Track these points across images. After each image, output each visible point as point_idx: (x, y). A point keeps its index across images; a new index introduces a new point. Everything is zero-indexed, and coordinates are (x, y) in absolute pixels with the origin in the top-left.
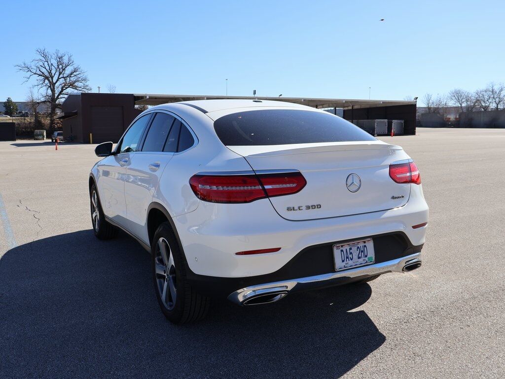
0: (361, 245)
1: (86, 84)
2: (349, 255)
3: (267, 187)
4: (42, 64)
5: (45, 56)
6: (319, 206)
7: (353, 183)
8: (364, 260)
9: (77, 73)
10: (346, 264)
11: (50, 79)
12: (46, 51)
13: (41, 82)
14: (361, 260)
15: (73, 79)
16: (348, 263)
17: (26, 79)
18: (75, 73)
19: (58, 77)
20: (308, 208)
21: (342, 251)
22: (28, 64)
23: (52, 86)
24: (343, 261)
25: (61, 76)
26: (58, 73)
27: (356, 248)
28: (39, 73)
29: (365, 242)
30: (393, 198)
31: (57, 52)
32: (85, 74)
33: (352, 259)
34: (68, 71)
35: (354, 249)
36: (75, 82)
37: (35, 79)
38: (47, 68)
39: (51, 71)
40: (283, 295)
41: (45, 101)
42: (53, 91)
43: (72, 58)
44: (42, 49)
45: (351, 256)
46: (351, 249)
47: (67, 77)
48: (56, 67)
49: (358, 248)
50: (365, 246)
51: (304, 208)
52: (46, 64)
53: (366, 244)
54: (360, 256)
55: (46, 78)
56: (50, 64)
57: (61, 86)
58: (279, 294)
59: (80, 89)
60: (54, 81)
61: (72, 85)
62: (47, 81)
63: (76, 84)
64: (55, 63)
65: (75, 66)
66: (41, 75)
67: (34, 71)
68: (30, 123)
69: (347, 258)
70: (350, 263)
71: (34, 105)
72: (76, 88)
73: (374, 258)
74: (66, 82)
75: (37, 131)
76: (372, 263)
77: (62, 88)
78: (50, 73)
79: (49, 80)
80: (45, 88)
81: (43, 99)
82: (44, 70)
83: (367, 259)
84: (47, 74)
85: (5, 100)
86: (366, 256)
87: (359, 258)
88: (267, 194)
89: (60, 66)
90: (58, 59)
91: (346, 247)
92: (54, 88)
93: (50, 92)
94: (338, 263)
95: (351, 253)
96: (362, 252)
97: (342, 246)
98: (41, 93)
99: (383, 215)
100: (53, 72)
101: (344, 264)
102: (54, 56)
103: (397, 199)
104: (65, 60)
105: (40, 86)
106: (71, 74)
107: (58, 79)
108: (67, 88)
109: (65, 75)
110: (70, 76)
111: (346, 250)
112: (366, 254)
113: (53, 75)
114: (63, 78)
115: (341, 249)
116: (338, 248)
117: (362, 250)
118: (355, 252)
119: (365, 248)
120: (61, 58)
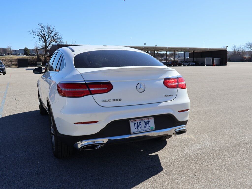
0: (146, 120)
1: (62, 40)
2: (139, 125)
3: (91, 89)
4: (40, 31)
5: (42, 27)
6: (120, 100)
7: (140, 88)
8: (148, 128)
9: (57, 35)
10: (137, 130)
11: (44, 38)
13: (40, 39)
14: (146, 128)
15: (55, 38)
17: (33, 38)
18: (56, 35)
19: (48, 37)
20: (114, 100)
21: (135, 123)
22: (34, 31)
23: (45, 41)
24: (135, 129)
25: (50, 36)
26: (48, 35)
27: (143, 122)
28: (39, 35)
29: (149, 119)
30: (166, 96)
31: (48, 25)
32: (61, 35)
33: (141, 128)
34: (53, 34)
35: (142, 123)
36: (56, 39)
37: (38, 38)
38: (43, 32)
39: (45, 34)
40: (102, 145)
41: (42, 48)
42: (46, 43)
43: (55, 28)
44: (41, 23)
45: (140, 126)
46: (140, 122)
47: (53, 37)
48: (47, 32)
49: (145, 122)
50: (149, 121)
51: (112, 100)
52: (42, 30)
53: (149, 120)
54: (146, 126)
55: (43, 37)
56: (44, 31)
57: (49, 41)
58: (100, 145)
59: (58, 43)
60: (46, 39)
61: (55, 41)
62: (43, 39)
63: (57, 40)
64: (46, 30)
65: (56, 32)
66: (40, 36)
67: (37, 34)
68: (35, 59)
69: (138, 127)
71: (37, 50)
72: (56, 42)
73: (154, 128)
74: (52, 39)
75: (38, 63)
76: (152, 130)
77: (50, 42)
78: (44, 35)
79: (44, 39)
80: (42, 42)
81: (41, 48)
82: (41, 34)
83: (150, 128)
84: (43, 35)
85: (24, 48)
86: (150, 126)
87: (145, 127)
88: (91, 93)
89: (49, 32)
91: (137, 121)
93: (44, 44)
94: (133, 129)
95: (140, 125)
96: (147, 124)
97: (135, 121)
98: (40, 45)
99: (159, 105)
100: (46, 34)
101: (136, 130)
102: (46, 27)
103: (168, 97)
104: (52, 29)
105: (40, 41)
106: (54, 35)
108: (52, 42)
109: (51, 36)
111: (137, 123)
112: (149, 125)
113: (46, 36)
114: (51, 37)
115: (134, 122)
116: (132, 122)
117: (147, 123)
118: (143, 124)
119: (149, 122)
120: (49, 28)
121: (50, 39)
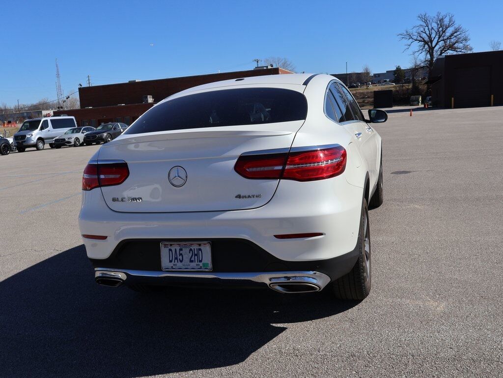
0: (195, 247)
1: (468, 44)
2: (178, 256)
3: (102, 177)
4: (422, 29)
5: (426, 21)
8: (197, 265)
9: (458, 33)
10: (174, 265)
11: (429, 43)
12: (427, 15)
13: (421, 48)
14: (193, 265)
15: (453, 40)
16: (176, 265)
17: (407, 47)
18: (455, 34)
19: (438, 41)
21: (170, 250)
22: (410, 31)
23: (431, 51)
24: (171, 261)
25: (441, 38)
26: (437, 36)
27: (188, 250)
28: (419, 38)
29: (200, 245)
30: (239, 196)
31: (439, 13)
32: (467, 33)
33: (181, 261)
34: (448, 32)
35: (185, 251)
36: (454, 44)
37: (417, 45)
38: (428, 32)
39: (430, 35)
41: (424, 66)
42: (432, 55)
43: (454, 19)
44: (423, 14)
45: (181, 257)
46: (181, 250)
47: (447, 39)
48: (436, 30)
49: (191, 250)
50: (200, 250)
52: (427, 28)
53: (202, 247)
54: (193, 259)
55: (426, 43)
56: (430, 27)
57: (440, 50)
59: (459, 50)
60: (433, 46)
61: (451, 47)
62: (426, 46)
63: (456, 45)
64: (435, 25)
65: (456, 26)
66: (421, 41)
67: (415, 37)
68: (408, 89)
69: (176, 258)
70: (179, 264)
71: (414, 70)
72: (455, 49)
73: (210, 266)
74: (446, 45)
75: (413, 97)
76: (207, 270)
77: (441, 51)
78: (430, 37)
79: (429, 46)
80: (424, 53)
81: (422, 65)
82: (424, 35)
83: (201, 264)
84: (427, 39)
86: (201, 261)
87: (191, 261)
88: (100, 184)
89: (441, 29)
90: (439, 22)
91: (176, 247)
92: (433, 52)
93: (429, 57)
94: (165, 262)
95: (181, 254)
96: (196, 255)
97: (171, 245)
98: (422, 57)
100: (433, 36)
101: (171, 264)
102: (434, 20)
104: (446, 21)
105: (420, 52)
106: (452, 35)
107: (438, 42)
108: (445, 51)
109: (445, 38)
110: (450, 38)
111: (176, 249)
112: (200, 259)
113: (433, 39)
114: (443, 40)
115: (169, 248)
116: (166, 246)
117: (196, 253)
118: (187, 255)
119: (200, 252)
120: (441, 20)
121: (441, 43)
